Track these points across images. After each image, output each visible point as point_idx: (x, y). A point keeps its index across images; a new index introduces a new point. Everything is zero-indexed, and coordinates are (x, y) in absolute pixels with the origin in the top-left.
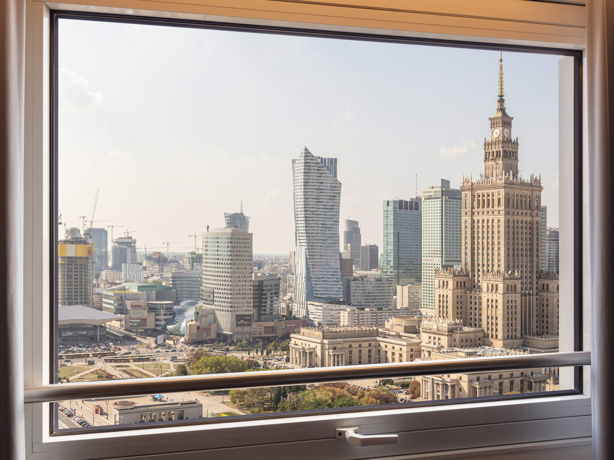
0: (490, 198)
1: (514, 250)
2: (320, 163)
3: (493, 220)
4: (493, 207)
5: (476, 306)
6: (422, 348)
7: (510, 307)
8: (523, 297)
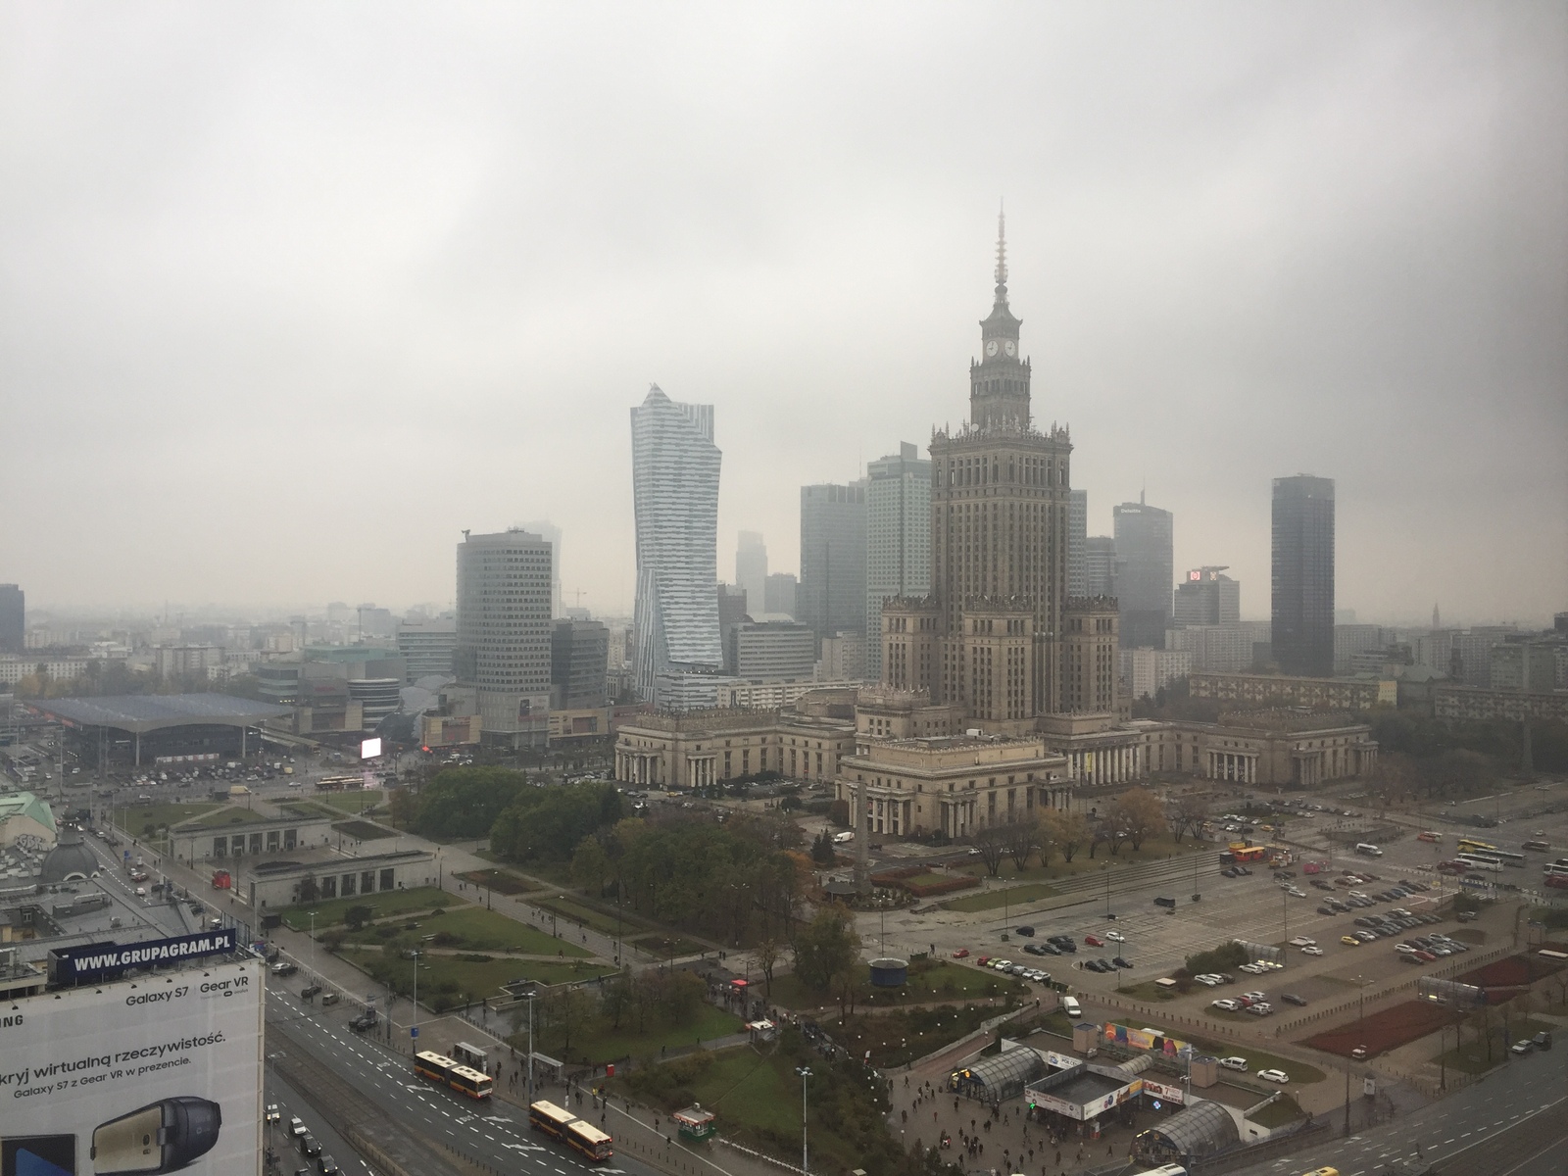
0: (980, 466)
1: (1021, 559)
2: (681, 415)
3: (985, 506)
4: (985, 482)
5: (954, 663)
6: (858, 742)
7: (1013, 662)
8: (1037, 644)
